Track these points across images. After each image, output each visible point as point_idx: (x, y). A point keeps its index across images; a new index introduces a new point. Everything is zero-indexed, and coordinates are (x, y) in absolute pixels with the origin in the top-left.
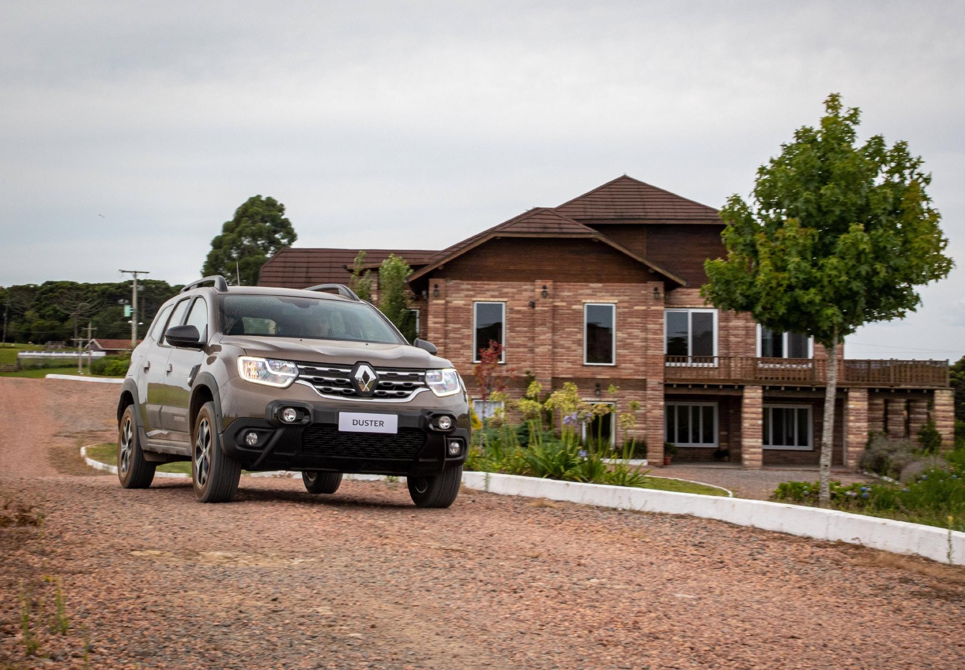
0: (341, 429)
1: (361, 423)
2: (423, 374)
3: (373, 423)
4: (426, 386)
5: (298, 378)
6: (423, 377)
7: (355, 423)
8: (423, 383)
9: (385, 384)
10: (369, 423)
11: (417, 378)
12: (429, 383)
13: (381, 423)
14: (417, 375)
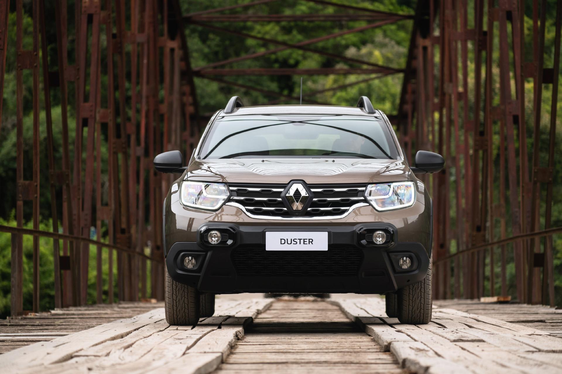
0: (268, 248)
1: (289, 242)
2: (364, 189)
3: (302, 241)
4: (366, 201)
5: (229, 200)
6: (363, 191)
7: (283, 241)
8: (362, 198)
9: (319, 201)
10: (298, 241)
11: (356, 193)
12: (369, 198)
13: (311, 241)
14: (356, 190)
